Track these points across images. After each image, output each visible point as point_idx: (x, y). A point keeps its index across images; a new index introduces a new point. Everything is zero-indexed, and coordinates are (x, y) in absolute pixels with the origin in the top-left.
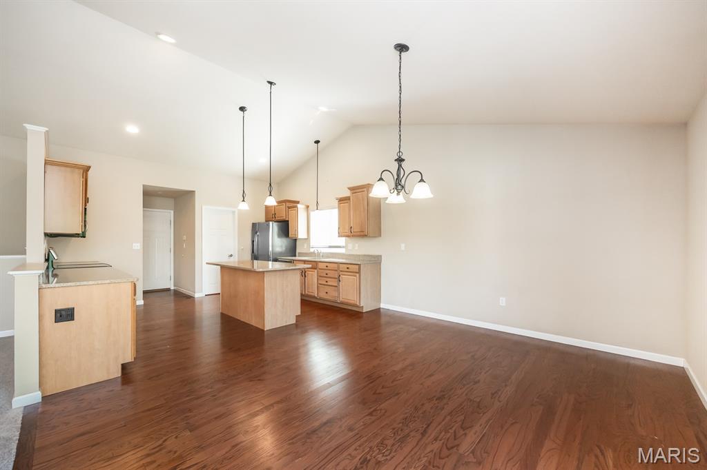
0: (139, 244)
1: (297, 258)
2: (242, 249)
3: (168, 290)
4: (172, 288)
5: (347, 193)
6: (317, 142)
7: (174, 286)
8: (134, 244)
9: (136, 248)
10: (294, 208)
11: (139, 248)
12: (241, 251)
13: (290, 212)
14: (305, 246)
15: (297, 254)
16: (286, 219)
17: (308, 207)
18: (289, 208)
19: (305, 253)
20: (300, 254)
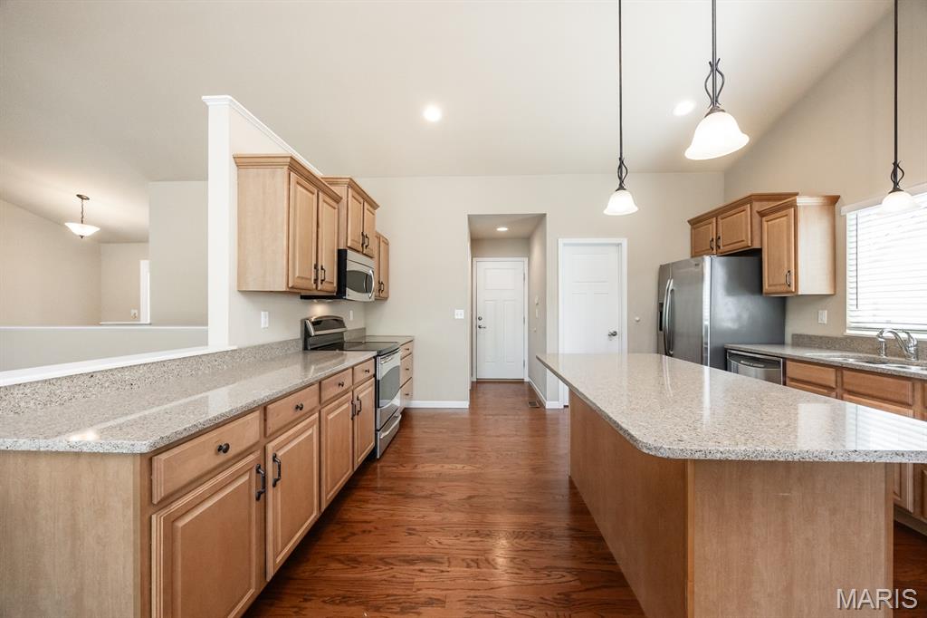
0: (462, 312)
2: (638, 321)
3: (521, 382)
4: (527, 379)
7: (529, 376)
8: (456, 311)
9: (459, 316)
10: (784, 212)
11: (462, 317)
12: (634, 326)
13: (765, 224)
14: (824, 316)
15: (788, 338)
16: (757, 246)
17: (833, 201)
18: (762, 214)
19: (821, 337)
20: (801, 341)
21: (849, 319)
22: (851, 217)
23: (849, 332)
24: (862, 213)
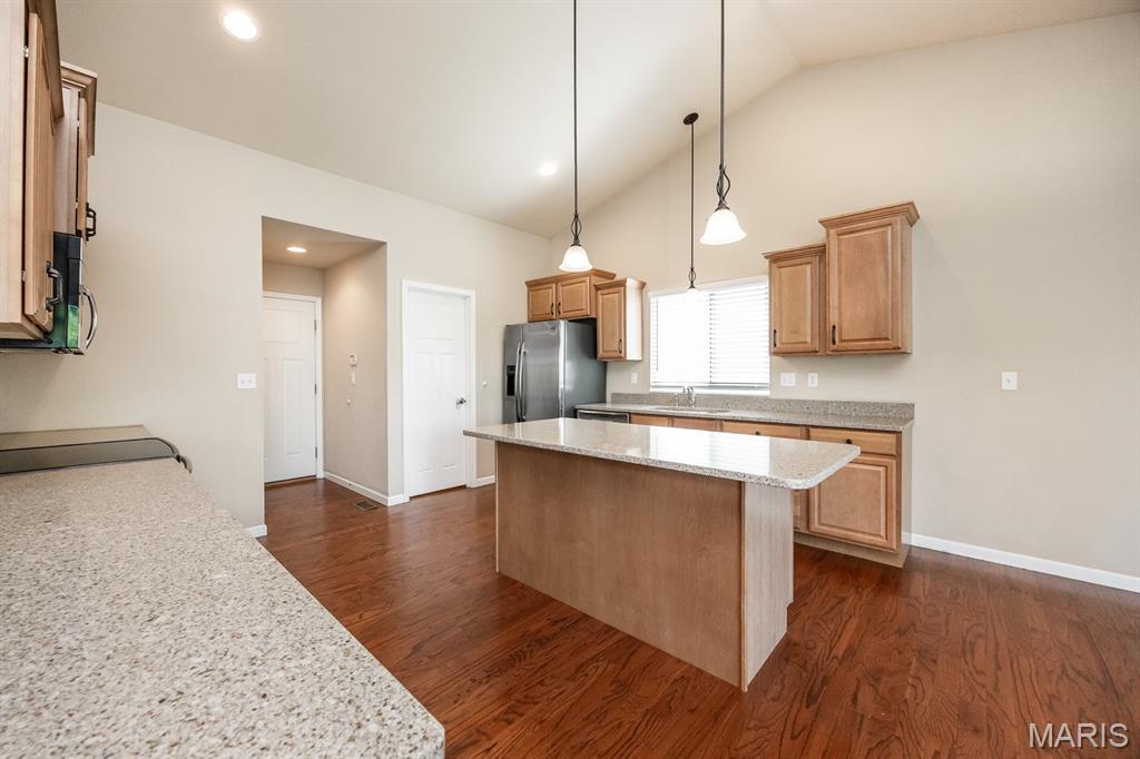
0: (253, 377)
1: (609, 406)
2: (485, 386)
3: (312, 480)
4: (321, 475)
5: (817, 235)
6: (691, 119)
7: (325, 470)
8: (240, 376)
9: (246, 386)
10: (616, 289)
11: (253, 386)
12: (482, 391)
13: (600, 297)
14: (634, 378)
15: (609, 398)
16: (593, 316)
17: (643, 285)
18: (597, 288)
19: (634, 395)
20: (618, 398)
21: (652, 380)
22: (653, 300)
23: (652, 390)
24: (661, 299)
